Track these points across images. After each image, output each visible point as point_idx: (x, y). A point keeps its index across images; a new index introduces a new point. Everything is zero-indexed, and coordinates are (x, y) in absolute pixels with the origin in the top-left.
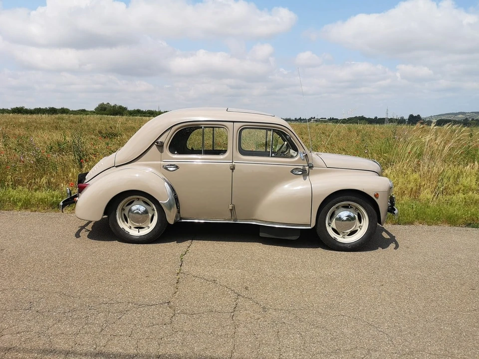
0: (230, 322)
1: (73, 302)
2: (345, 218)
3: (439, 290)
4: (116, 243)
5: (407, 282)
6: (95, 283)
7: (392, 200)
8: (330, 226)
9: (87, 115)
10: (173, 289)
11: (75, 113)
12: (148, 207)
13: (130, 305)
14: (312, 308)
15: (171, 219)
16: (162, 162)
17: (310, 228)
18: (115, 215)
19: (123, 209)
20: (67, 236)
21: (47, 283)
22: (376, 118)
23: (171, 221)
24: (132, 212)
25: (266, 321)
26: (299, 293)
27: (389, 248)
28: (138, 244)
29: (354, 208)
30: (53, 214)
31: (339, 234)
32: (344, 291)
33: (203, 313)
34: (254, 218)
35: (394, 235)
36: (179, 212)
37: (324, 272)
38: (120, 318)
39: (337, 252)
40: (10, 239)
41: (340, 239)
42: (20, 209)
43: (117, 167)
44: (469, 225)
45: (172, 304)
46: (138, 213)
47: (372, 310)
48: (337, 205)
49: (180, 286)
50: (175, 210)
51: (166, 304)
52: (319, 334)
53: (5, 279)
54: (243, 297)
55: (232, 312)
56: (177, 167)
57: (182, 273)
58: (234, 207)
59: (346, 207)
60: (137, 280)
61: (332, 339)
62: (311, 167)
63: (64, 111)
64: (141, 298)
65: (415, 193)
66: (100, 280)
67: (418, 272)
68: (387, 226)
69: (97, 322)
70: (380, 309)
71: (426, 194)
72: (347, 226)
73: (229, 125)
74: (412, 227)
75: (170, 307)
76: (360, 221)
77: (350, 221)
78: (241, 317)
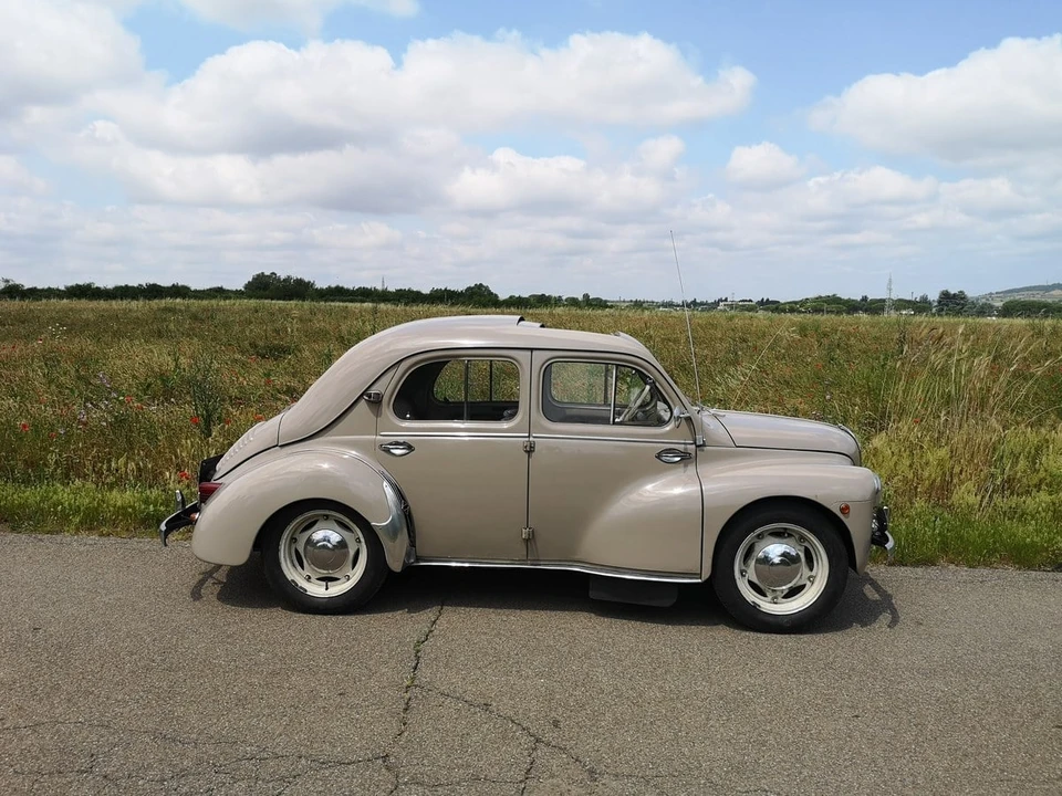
1: (182, 756)
2: (777, 560)
3: (983, 727)
4: (277, 612)
6: (230, 710)
7: (881, 516)
8: (743, 576)
10: (395, 727)
12: (346, 534)
13: (303, 762)
15: (395, 563)
16: (379, 437)
17: (700, 581)
18: (277, 551)
19: (293, 540)
20: (174, 596)
21: (128, 709)
23: (396, 566)
24: (314, 546)
27: (876, 625)
28: (326, 614)
29: (797, 537)
31: (764, 595)
33: (459, 783)
34: (576, 557)
36: (413, 543)
37: (728, 684)
38: (280, 793)
39: (759, 635)
40: (54, 603)
41: (766, 606)
42: (78, 530)
43: (282, 446)
45: (392, 760)
46: (325, 547)
47: (832, 779)
48: (758, 531)
49: (412, 718)
50: (404, 537)
51: (380, 761)
53: (41, 700)
54: (548, 744)
55: (521, 781)
56: (410, 448)
57: (416, 686)
58: (532, 534)
59: (779, 535)
60: (320, 703)
62: (700, 446)
64: (326, 747)
65: (941, 491)
66: (241, 701)
70: (849, 775)
71: (965, 494)
72: (782, 577)
73: (523, 357)
74: (933, 571)
75: (388, 769)
76: (810, 566)
77: (789, 565)
78: (541, 793)
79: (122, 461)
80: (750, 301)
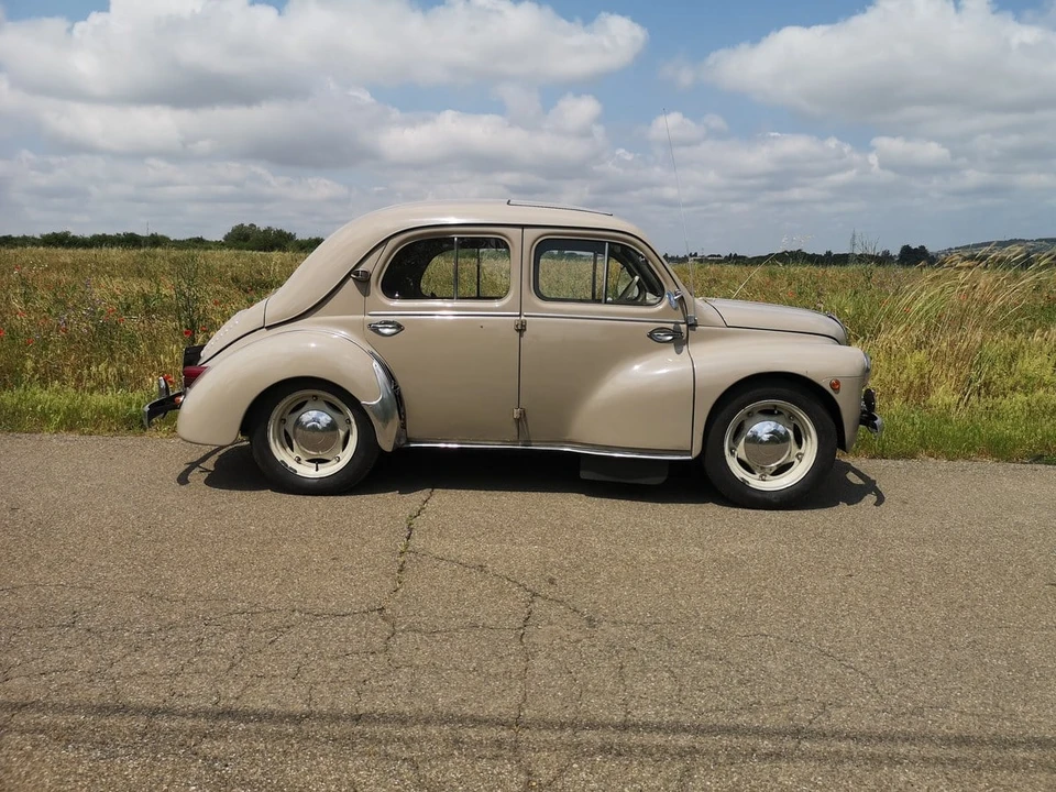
0: (514, 647)
1: (170, 611)
2: (765, 437)
3: (977, 585)
4: (267, 494)
5: (906, 570)
7: (869, 398)
8: (732, 454)
10: (389, 584)
11: (180, 245)
12: (337, 416)
13: (297, 614)
14: (695, 620)
15: (386, 442)
16: (367, 317)
17: (690, 458)
18: (266, 431)
19: (283, 421)
20: (159, 482)
21: (112, 573)
23: (387, 445)
24: (303, 427)
25: (594, 646)
26: (666, 590)
28: (316, 495)
29: (786, 414)
30: (130, 440)
31: (753, 473)
32: (765, 587)
33: (456, 630)
34: (567, 438)
35: (872, 478)
36: (403, 426)
37: (721, 550)
38: (273, 641)
39: (747, 511)
40: (33, 488)
41: (755, 482)
42: (58, 430)
43: (268, 328)
44: (1038, 459)
45: (389, 611)
46: (314, 428)
47: (830, 626)
48: (748, 408)
49: (405, 577)
50: (395, 422)
51: (376, 613)
52: (711, 671)
53: (19, 567)
54: (545, 598)
55: (520, 628)
56: (399, 327)
57: (410, 552)
58: (523, 414)
59: (769, 413)
60: (313, 566)
61: (740, 682)
62: (692, 326)
63: (156, 241)
64: (320, 602)
65: (919, 394)
66: (231, 566)
67: (930, 550)
68: (858, 461)
69: (223, 650)
70: (847, 622)
71: (943, 395)
72: (771, 455)
73: (514, 233)
74: (914, 463)
75: (384, 619)
76: (799, 443)
77: (778, 443)
78: (540, 636)
79: (103, 366)
80: (719, 256)
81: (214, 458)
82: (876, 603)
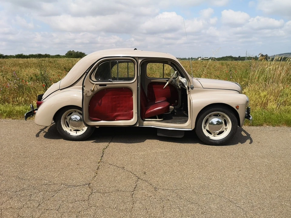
0: (130, 199)
2: (215, 123)
4: (62, 140)
5: (258, 168)
6: (42, 169)
7: (248, 110)
8: (205, 128)
9: (60, 58)
11: (53, 57)
13: (63, 186)
14: (189, 188)
17: (191, 130)
20: (31, 136)
21: (10, 169)
22: (239, 57)
24: (72, 120)
25: (155, 198)
27: (246, 143)
28: (76, 141)
31: (211, 134)
32: (213, 175)
33: (112, 192)
35: (249, 134)
37: (200, 161)
38: (53, 196)
39: (209, 146)
41: (212, 137)
43: (61, 89)
45: (91, 185)
46: (75, 120)
47: (233, 190)
48: (210, 114)
49: (99, 172)
51: (88, 185)
52: (193, 209)
54: (142, 180)
55: (132, 191)
57: (102, 162)
59: (216, 115)
60: (71, 167)
61: (202, 213)
62: (192, 88)
63: (47, 56)
64: (71, 181)
65: (264, 105)
66: (46, 167)
67: (266, 160)
68: (245, 127)
70: (238, 189)
72: (217, 128)
76: (226, 124)
77: (219, 125)
78: (138, 195)
79: (20, 98)
81: (48, 128)
82: (248, 181)
